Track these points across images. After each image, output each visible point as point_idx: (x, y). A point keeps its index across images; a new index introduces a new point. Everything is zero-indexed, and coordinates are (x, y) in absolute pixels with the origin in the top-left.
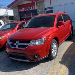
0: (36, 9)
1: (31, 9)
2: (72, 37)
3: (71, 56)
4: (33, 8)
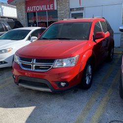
4: (51, 7)
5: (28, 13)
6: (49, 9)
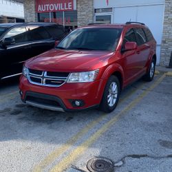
0: (75, 9)
4: (69, 6)
6: (66, 9)
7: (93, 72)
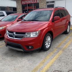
0: (38, 2)
1: (33, 2)
2: (69, 32)
3: (63, 49)
4: (35, 1)
5: (22, 5)
6: (34, 2)
7: (37, 32)
